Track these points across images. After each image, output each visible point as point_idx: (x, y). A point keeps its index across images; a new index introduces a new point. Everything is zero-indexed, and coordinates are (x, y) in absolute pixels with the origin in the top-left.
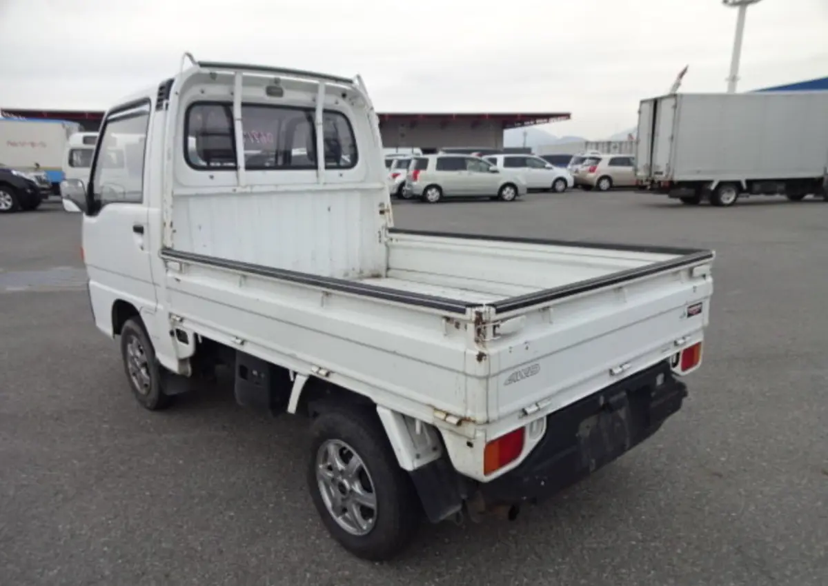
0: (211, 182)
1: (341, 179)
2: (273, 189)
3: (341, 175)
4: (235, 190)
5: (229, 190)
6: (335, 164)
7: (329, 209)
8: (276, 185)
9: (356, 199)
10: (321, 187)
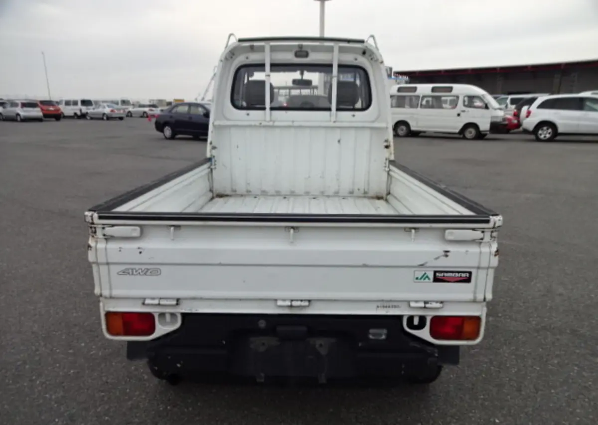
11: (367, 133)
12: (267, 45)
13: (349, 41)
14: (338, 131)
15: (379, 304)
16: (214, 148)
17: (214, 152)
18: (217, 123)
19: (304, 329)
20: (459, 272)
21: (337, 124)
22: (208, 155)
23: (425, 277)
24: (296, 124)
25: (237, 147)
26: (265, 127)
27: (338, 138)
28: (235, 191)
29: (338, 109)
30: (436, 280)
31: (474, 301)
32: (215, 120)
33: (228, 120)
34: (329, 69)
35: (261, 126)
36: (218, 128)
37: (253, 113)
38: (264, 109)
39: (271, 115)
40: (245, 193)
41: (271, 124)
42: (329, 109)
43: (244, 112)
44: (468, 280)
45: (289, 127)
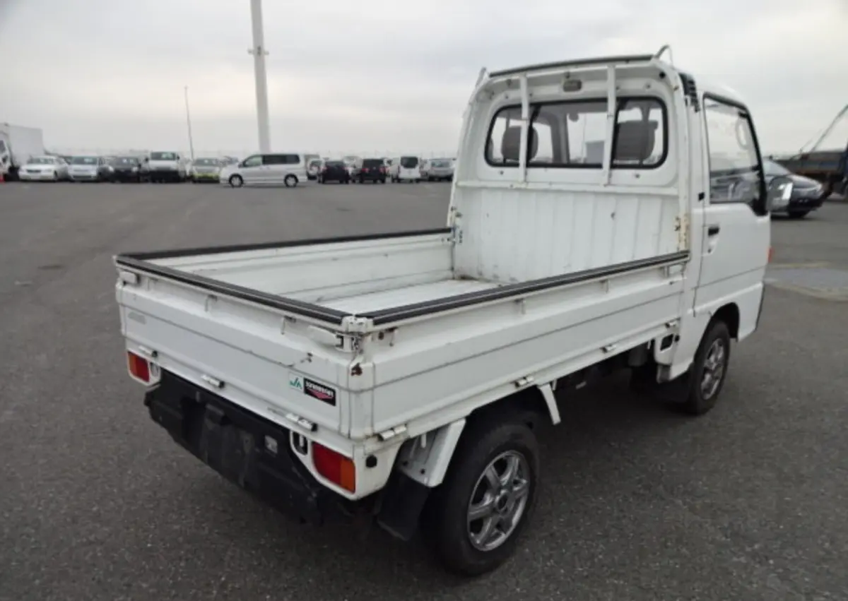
0: (501, 177)
1: (638, 181)
2: (546, 186)
3: (638, 176)
4: (512, 186)
5: (508, 185)
6: (637, 162)
7: (613, 215)
8: (551, 183)
9: (655, 207)
10: (602, 189)
11: (656, 205)
12: (521, 78)
13: (627, 60)
14: (612, 199)
15: (271, 407)
16: (458, 215)
17: (458, 221)
18: (461, 184)
19: (221, 413)
20: (325, 387)
21: (610, 189)
22: (449, 225)
23: (296, 383)
24: (554, 187)
25: (488, 215)
26: (519, 190)
27: (612, 211)
28: (481, 274)
29: (613, 166)
30: (308, 391)
31: (339, 433)
32: (458, 180)
33: (480, 180)
34: (602, 104)
35: (511, 189)
36: (464, 190)
37: (507, 170)
38: (517, 165)
39: (526, 174)
40: (492, 279)
41: (523, 186)
42: (599, 166)
43: (497, 170)
44: (332, 401)
45: (546, 191)
